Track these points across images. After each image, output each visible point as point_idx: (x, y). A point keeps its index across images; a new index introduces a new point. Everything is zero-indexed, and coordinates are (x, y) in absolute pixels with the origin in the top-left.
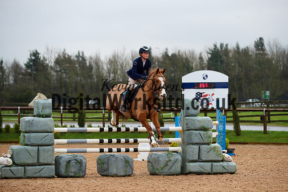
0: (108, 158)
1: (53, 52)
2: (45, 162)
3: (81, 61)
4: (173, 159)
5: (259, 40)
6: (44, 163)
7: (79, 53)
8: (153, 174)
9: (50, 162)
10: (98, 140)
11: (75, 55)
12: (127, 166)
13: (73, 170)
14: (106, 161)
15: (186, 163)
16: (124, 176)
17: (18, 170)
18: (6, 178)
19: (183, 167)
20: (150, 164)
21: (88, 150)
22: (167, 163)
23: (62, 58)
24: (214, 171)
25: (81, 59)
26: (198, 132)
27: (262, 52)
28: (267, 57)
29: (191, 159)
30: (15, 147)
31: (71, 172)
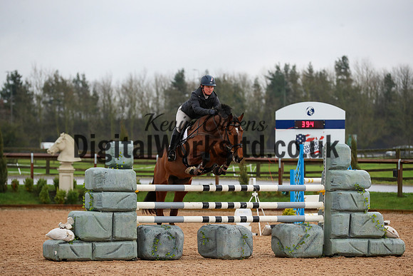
0: (217, 231)
1: (43, 74)
2: (124, 236)
3: (82, 89)
4: (311, 233)
5: (341, 59)
6: (121, 238)
7: (78, 76)
8: (281, 255)
9: (130, 236)
10: (200, 205)
11: (72, 79)
12: (244, 244)
13: (164, 248)
14: (213, 235)
15: (331, 240)
16: (239, 259)
17: (82, 248)
18: (65, 260)
19: (326, 246)
20: (277, 241)
21: (186, 218)
22: (303, 239)
23: (54, 83)
24: (373, 252)
25: (81, 85)
26: (348, 193)
27: (345, 77)
28: (353, 84)
29: (339, 233)
30: (77, 213)
31: (161, 252)
